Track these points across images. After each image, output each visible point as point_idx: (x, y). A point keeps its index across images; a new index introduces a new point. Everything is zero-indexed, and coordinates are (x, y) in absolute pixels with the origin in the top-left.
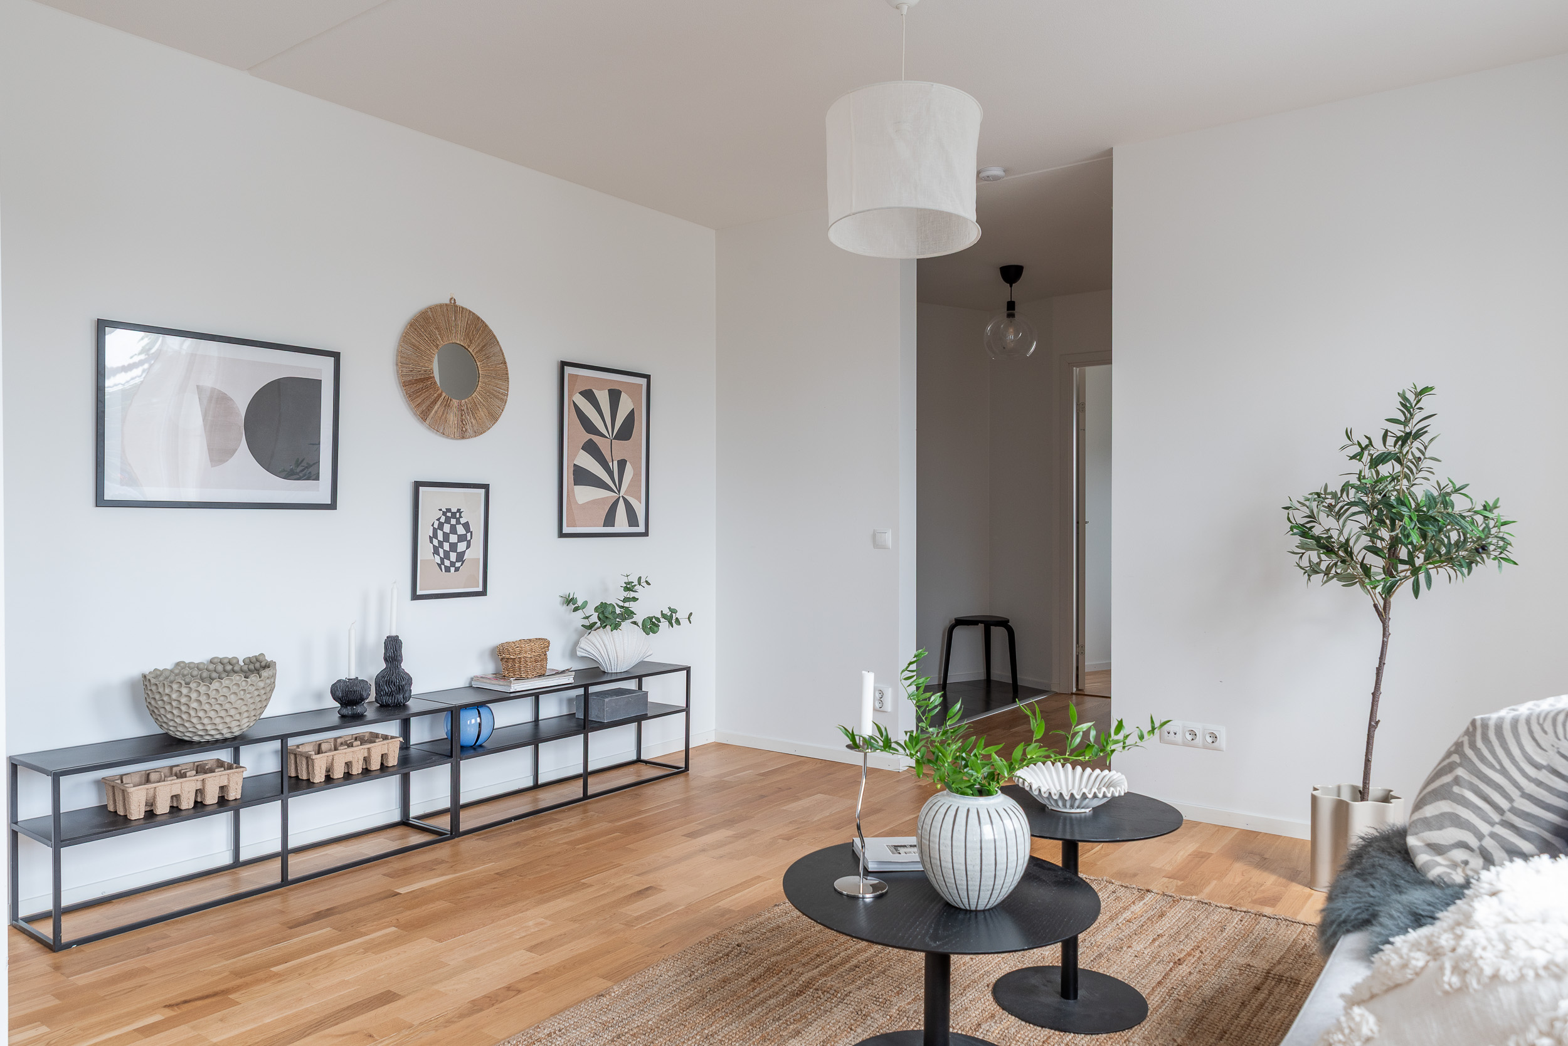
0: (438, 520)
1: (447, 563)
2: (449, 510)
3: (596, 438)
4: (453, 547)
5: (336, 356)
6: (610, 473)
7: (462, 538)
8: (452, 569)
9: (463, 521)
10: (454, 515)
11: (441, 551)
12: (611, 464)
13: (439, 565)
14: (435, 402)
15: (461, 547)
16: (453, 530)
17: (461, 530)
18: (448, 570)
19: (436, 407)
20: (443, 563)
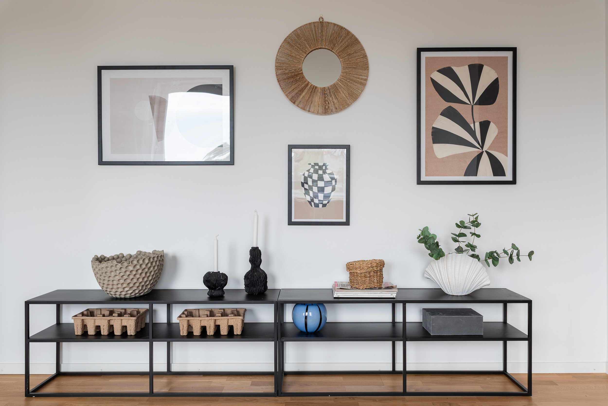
0: (308, 171)
1: (316, 201)
2: (316, 164)
3: (455, 106)
4: (321, 190)
5: (231, 68)
6: (472, 133)
7: (328, 183)
8: (321, 206)
9: (328, 171)
10: (321, 168)
11: (311, 193)
12: (472, 126)
13: (310, 203)
14: (302, 90)
15: (328, 190)
16: (321, 178)
17: (327, 177)
18: (317, 206)
19: (304, 94)
20: (312, 200)
